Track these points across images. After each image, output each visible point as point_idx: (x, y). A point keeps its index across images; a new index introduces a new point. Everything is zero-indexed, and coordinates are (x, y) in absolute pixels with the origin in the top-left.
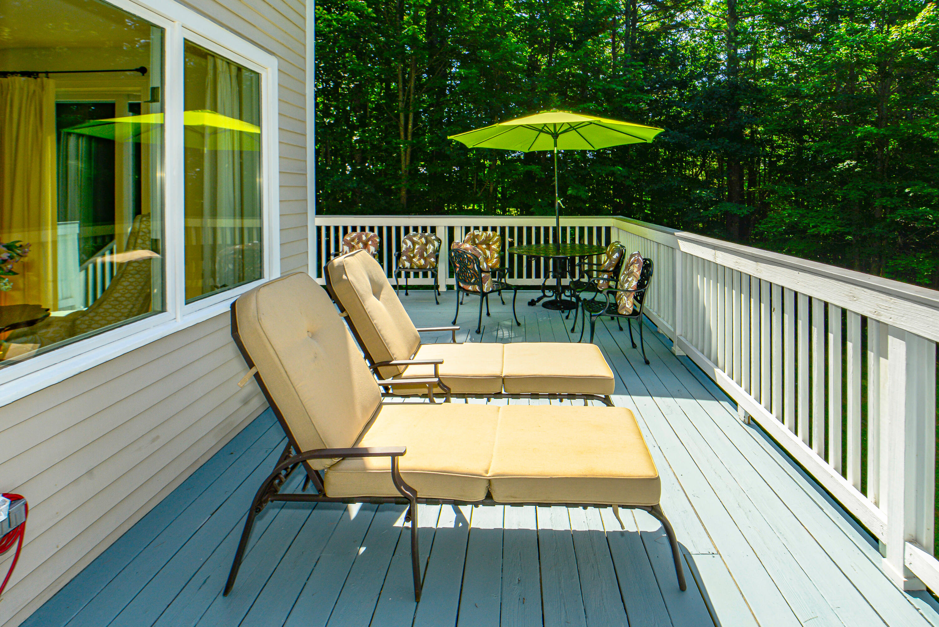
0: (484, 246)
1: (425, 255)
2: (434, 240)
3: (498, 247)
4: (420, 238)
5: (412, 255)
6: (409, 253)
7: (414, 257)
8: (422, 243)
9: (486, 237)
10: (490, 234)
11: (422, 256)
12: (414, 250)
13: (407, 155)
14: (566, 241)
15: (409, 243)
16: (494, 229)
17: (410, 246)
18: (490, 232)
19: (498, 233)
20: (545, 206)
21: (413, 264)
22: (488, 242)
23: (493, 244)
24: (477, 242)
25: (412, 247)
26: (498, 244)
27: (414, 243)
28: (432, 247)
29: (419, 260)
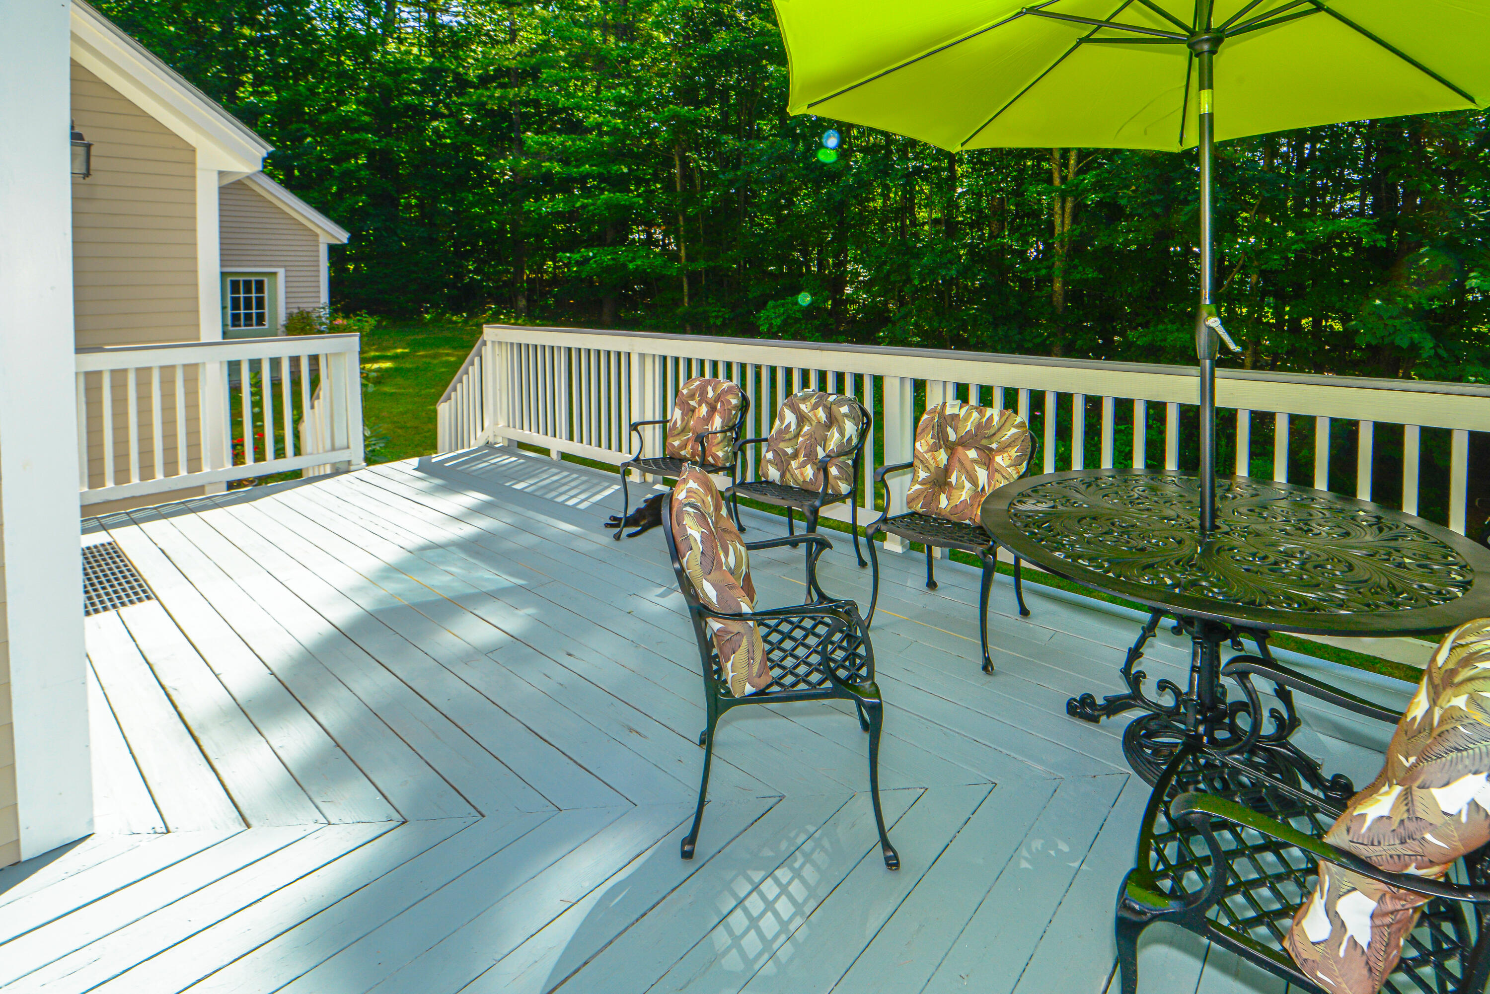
0: (972, 454)
1: (821, 454)
2: (845, 415)
3: (1016, 464)
4: (815, 407)
5: (790, 451)
6: (782, 445)
7: (795, 456)
8: (819, 422)
9: (979, 426)
10: (991, 418)
11: (811, 456)
12: (797, 436)
13: (1066, 216)
14: (1271, 476)
15: (790, 417)
16: (1010, 398)
17: (789, 425)
18: (994, 412)
19: (1023, 415)
20: (1391, 317)
21: (788, 475)
22: (984, 442)
23: (1002, 450)
24: (952, 436)
25: (793, 427)
26: (1013, 452)
27: (802, 419)
28: (836, 435)
29: (803, 465)
